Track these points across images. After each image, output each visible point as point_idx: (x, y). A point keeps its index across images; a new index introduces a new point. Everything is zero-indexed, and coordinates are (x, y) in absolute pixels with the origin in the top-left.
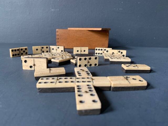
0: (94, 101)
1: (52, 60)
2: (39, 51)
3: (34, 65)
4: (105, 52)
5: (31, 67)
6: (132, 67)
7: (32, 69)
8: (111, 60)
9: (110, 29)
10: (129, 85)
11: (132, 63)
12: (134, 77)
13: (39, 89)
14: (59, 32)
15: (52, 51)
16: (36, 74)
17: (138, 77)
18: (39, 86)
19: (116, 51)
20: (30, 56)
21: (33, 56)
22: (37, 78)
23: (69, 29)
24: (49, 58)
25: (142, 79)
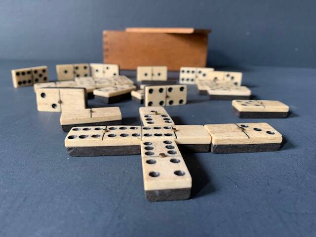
0: (178, 173)
1: (96, 93)
2: (70, 74)
3: (60, 102)
4: (200, 76)
5: (54, 106)
6: (253, 107)
7: (57, 110)
8: (211, 92)
9: (210, 31)
10: (248, 142)
11: (252, 97)
12: (257, 126)
13: (70, 149)
14: (109, 36)
15: (96, 75)
16: (64, 121)
17: (265, 126)
18: (68, 143)
19: (221, 75)
20: (52, 84)
21: (59, 85)
22: (67, 128)
23: (129, 30)
24: (89, 87)
25: (272, 130)
